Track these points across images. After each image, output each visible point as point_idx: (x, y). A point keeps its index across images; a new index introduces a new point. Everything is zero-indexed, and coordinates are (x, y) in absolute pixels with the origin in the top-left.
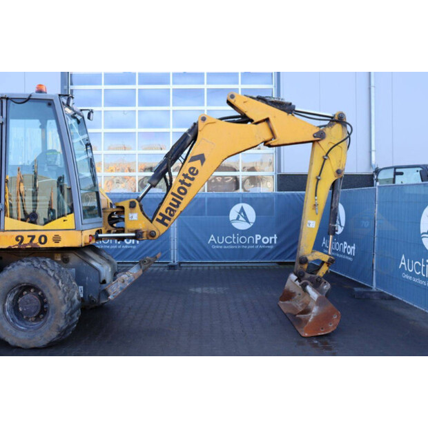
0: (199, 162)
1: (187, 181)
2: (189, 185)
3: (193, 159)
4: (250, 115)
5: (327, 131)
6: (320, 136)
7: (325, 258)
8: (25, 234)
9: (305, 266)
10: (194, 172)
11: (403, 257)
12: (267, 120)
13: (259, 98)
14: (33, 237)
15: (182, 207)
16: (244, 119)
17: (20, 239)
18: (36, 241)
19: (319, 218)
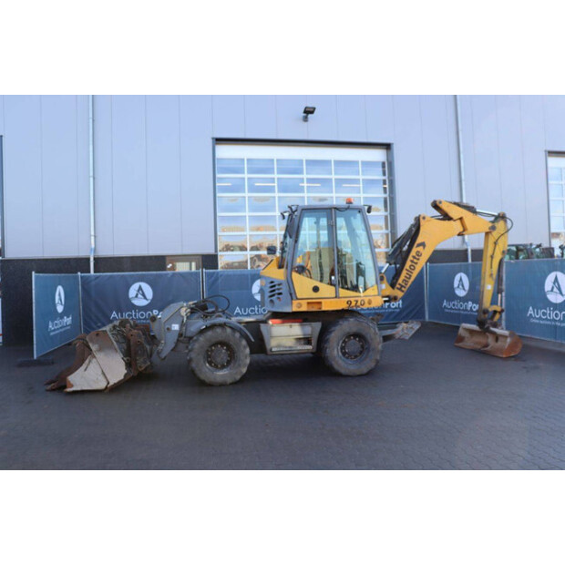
0: (421, 247)
1: (415, 261)
2: (416, 263)
3: (419, 245)
4: (451, 214)
5: (496, 224)
6: (493, 228)
7: (498, 309)
8: (352, 299)
9: (486, 316)
10: (419, 254)
11: (531, 308)
12: (461, 219)
13: (455, 203)
14: (357, 301)
15: (412, 279)
16: (446, 217)
17: (349, 303)
18: (359, 303)
19: (493, 282)
